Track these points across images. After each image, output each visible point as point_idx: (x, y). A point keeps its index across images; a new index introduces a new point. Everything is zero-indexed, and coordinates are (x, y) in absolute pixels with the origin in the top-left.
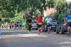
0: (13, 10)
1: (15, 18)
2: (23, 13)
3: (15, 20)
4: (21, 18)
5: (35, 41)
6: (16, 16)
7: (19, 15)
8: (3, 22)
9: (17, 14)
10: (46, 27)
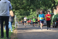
0: (28, 9)
1: (31, 16)
2: (37, 12)
3: (30, 18)
4: (35, 16)
5: (47, 35)
6: (31, 14)
7: (34, 13)
8: (21, 19)
9: (32, 13)
10: (56, 24)
